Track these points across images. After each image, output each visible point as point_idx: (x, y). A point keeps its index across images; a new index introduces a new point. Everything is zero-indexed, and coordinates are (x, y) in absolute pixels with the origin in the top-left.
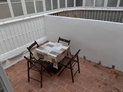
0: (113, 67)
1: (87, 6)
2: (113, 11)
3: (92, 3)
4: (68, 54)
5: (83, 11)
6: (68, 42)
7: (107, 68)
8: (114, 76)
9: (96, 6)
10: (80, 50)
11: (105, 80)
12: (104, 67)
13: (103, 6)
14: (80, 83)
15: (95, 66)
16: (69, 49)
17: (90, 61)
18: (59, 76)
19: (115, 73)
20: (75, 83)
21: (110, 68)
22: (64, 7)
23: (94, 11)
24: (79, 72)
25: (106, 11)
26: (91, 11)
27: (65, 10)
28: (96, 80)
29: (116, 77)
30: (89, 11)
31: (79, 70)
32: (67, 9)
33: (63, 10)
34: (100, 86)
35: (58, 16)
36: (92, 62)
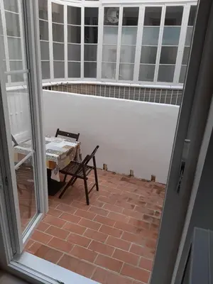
0: (153, 178)
1: (106, 78)
2: (148, 89)
3: (114, 73)
4: (76, 158)
5: (98, 86)
6: (75, 137)
7: (143, 180)
8: (155, 191)
9: (120, 78)
10: (98, 147)
11: (141, 197)
12: (138, 180)
13: (131, 78)
14: (101, 205)
15: (123, 179)
16: (77, 147)
17: (114, 173)
18: (60, 197)
19: (156, 187)
20: (91, 205)
21: (148, 181)
22: (63, 76)
23: (117, 87)
24: (97, 190)
25: (137, 88)
26: (112, 86)
27: (65, 82)
28: (127, 198)
29: (159, 193)
30: (108, 86)
31: (97, 184)
32: (67, 81)
33: (60, 83)
34: (133, 206)
35: (51, 91)
36: (118, 174)
